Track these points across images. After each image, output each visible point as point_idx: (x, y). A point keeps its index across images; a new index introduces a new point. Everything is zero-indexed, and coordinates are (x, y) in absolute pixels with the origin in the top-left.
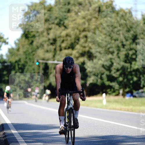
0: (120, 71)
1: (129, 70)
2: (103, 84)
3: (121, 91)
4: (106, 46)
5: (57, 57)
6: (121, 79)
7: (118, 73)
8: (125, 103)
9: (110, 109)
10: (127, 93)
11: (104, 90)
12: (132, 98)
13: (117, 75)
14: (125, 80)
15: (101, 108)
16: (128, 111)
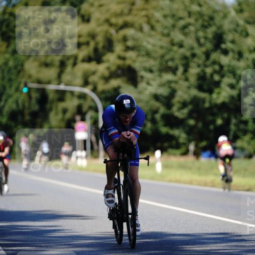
0: (190, 107)
1: (207, 105)
2: (156, 133)
3: (192, 147)
4: (162, 56)
5: (66, 77)
6: (192, 122)
7: (186, 111)
8: (199, 170)
9: (170, 181)
10: (204, 149)
11: (159, 145)
12: (213, 159)
13: (183, 114)
14: (200, 125)
15: (152, 179)
16: (206, 185)
